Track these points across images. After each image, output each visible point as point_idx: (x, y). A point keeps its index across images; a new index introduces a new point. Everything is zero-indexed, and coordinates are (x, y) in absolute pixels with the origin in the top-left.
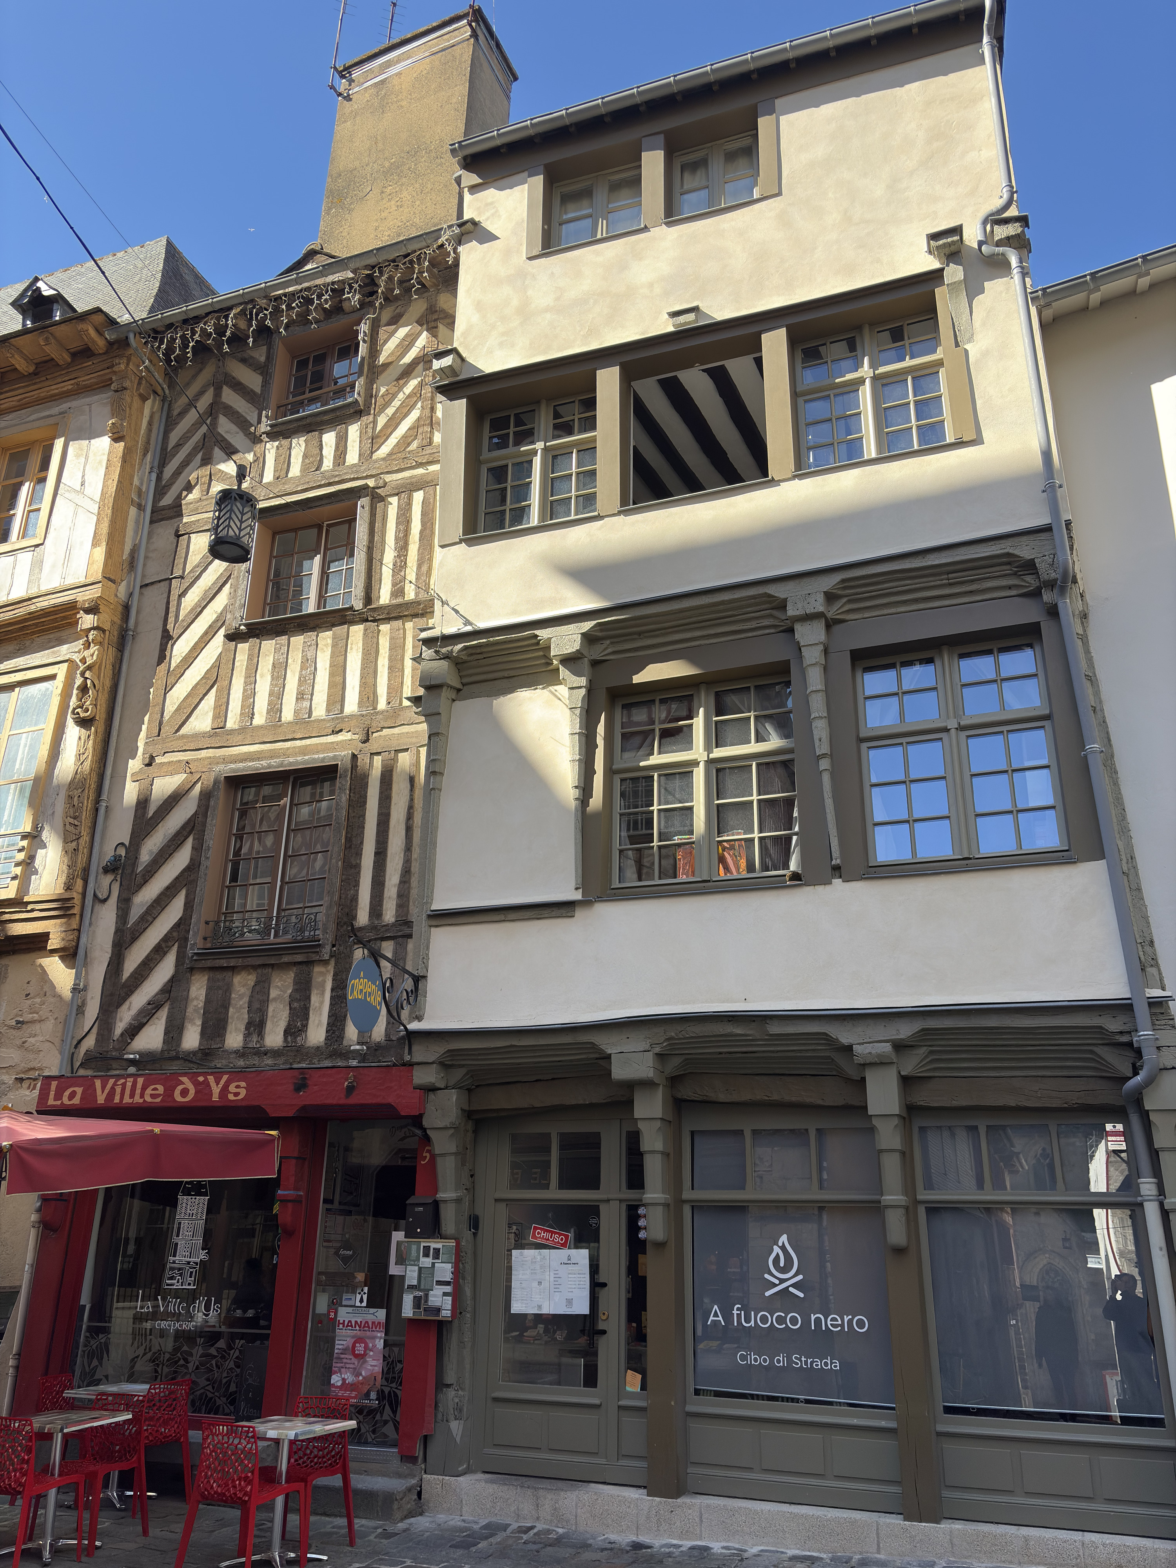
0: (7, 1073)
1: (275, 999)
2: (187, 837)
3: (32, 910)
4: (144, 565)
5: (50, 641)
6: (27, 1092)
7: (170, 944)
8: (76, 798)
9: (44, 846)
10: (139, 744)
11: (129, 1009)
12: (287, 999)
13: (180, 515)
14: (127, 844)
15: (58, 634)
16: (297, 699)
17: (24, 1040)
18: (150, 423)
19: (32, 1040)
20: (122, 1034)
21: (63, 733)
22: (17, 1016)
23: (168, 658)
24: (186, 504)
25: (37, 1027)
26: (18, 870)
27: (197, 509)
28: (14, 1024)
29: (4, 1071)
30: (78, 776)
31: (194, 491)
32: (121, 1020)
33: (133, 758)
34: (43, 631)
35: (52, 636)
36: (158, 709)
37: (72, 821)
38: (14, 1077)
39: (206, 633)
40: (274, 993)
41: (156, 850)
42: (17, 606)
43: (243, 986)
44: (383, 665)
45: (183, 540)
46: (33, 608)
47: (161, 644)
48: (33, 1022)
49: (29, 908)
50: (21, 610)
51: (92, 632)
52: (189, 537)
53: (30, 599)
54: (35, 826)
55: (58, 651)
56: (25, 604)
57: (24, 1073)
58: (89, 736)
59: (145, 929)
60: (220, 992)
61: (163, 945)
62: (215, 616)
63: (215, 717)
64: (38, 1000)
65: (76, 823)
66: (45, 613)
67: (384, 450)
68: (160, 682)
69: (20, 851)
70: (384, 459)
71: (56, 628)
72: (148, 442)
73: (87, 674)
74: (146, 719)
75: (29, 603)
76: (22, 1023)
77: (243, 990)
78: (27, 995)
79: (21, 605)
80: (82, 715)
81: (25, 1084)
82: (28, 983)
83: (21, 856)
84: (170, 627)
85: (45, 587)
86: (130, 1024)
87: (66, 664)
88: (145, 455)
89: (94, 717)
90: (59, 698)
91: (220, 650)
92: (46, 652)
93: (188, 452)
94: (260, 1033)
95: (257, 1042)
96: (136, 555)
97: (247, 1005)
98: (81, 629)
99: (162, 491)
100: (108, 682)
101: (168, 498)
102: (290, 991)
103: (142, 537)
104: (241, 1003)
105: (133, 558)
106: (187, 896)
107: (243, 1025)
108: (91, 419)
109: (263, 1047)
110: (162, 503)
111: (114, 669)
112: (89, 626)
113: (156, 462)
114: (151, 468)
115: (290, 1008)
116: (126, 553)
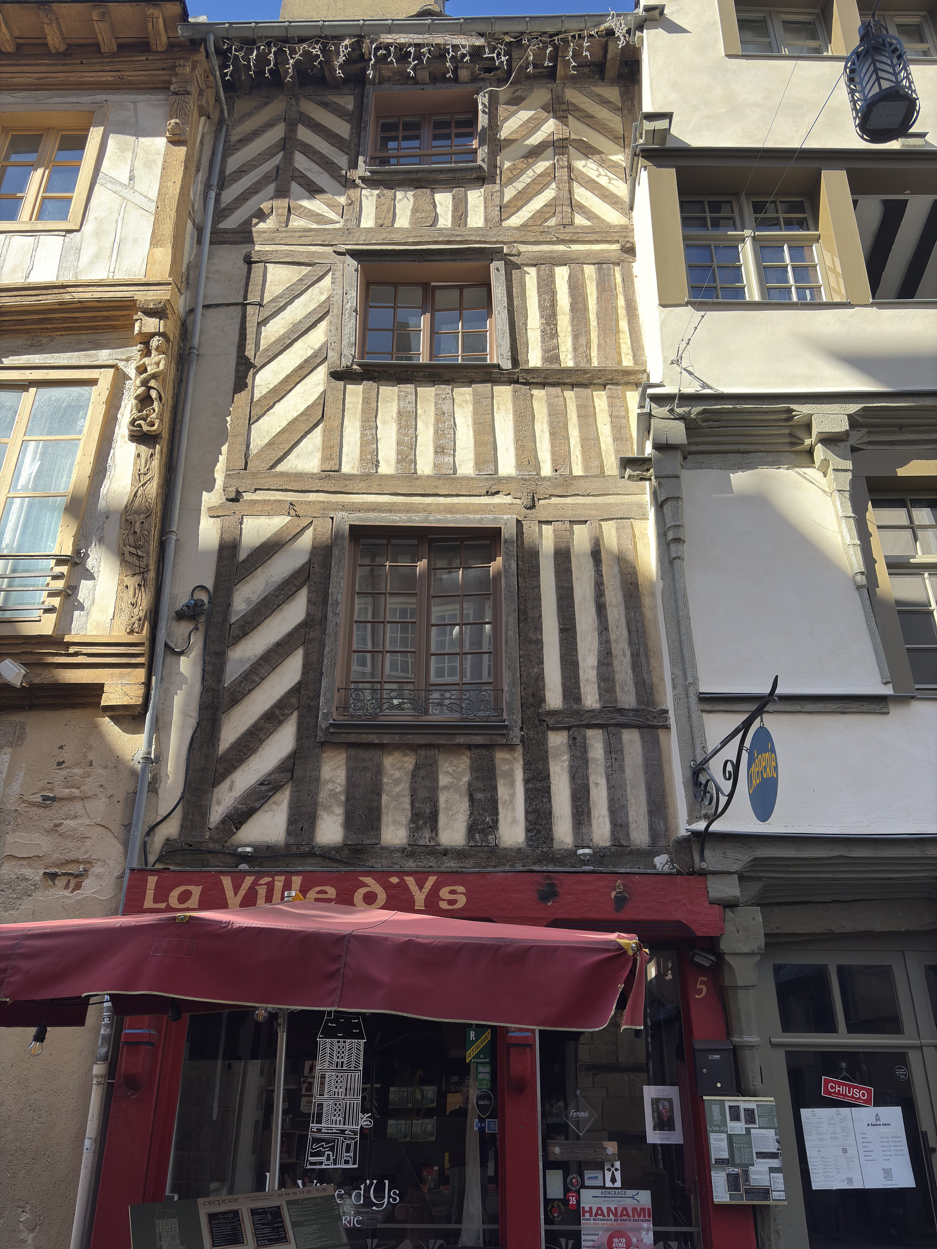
0: (30, 866)
1: (446, 788)
2: (300, 588)
3: (76, 654)
4: (205, 285)
5: (79, 342)
6: (67, 893)
7: (287, 712)
8: (138, 525)
9: (90, 576)
10: (216, 476)
11: (231, 789)
12: (464, 788)
13: (253, 242)
14: (210, 586)
15: (95, 337)
16: (436, 452)
17: (57, 822)
18: (202, 143)
19: (72, 823)
20: (223, 822)
21: (110, 447)
22: (43, 789)
23: (250, 387)
24: (257, 232)
25: (78, 807)
26: (56, 602)
27: (273, 239)
28: (40, 800)
29: (25, 863)
30: (138, 500)
31: (268, 221)
32: (219, 803)
33: (210, 489)
34: (71, 329)
35: (83, 337)
36: (242, 439)
37: (133, 550)
38: (42, 872)
39: (301, 367)
40: (443, 780)
41: (256, 597)
42: (43, 292)
43: (399, 769)
44: (542, 431)
45: (257, 269)
46: (67, 297)
47: (237, 371)
48: (71, 799)
49: (72, 650)
50: (49, 297)
51: (157, 338)
52: (266, 267)
53: (63, 287)
54: (77, 551)
55: (95, 355)
56: (56, 291)
57: (57, 866)
58: (152, 455)
59: (250, 691)
60: (369, 775)
61: (278, 712)
62: (310, 352)
63: (325, 458)
64: (77, 771)
65: (140, 553)
66: (83, 307)
67: (516, 221)
68: (240, 411)
69: (55, 578)
70: (517, 228)
71: (91, 328)
72: (199, 161)
73: (152, 383)
74: (224, 449)
75: (62, 291)
76: (53, 799)
77: (397, 774)
78: (60, 764)
79: (50, 292)
80: (145, 428)
81: (61, 882)
82: (61, 747)
83: (59, 584)
84: (249, 352)
85: (84, 278)
86: (236, 809)
87: (111, 371)
88: (198, 171)
89: (160, 434)
90: (104, 406)
91: (321, 389)
92: (76, 354)
93: (254, 180)
94: (434, 828)
95: (431, 839)
96: (191, 273)
97: (407, 792)
98: (140, 333)
99: (221, 214)
100: (170, 400)
101: (231, 222)
102: (466, 779)
103: (199, 255)
104: (398, 789)
105: (189, 274)
106: (306, 656)
107: (404, 817)
108: (136, 116)
109: (439, 845)
110: (222, 226)
111: (174, 388)
112: (153, 331)
113: (215, 181)
114: (208, 186)
115: (472, 799)
116: (185, 266)
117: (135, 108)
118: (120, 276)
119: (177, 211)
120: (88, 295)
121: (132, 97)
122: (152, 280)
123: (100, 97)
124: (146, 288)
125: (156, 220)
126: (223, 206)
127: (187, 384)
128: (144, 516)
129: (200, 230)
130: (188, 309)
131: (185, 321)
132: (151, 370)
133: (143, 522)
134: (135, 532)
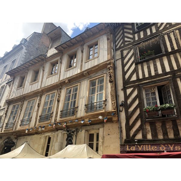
1: (168, 128)
2: (137, 98)
4: (116, 57)
7: (139, 118)
8: (112, 94)
11: (132, 131)
12: (172, 128)
13: (121, 49)
14: (124, 101)
16: (155, 71)
18: (112, 38)
20: (132, 136)
25: (112, 135)
27: (124, 47)
30: (112, 91)
32: (131, 133)
39: (131, 64)
40: (167, 127)
41: (130, 101)
42: (96, 66)
47: (122, 68)
51: (110, 67)
53: (98, 65)
54: (106, 99)
58: (113, 84)
59: (132, 116)
60: (154, 127)
61: (137, 118)
62: (132, 62)
63: (137, 77)
65: (113, 98)
71: (102, 69)
72: (112, 40)
73: (111, 74)
76: (109, 134)
77: (159, 127)
78: (109, 129)
80: (111, 80)
82: (109, 127)
85: (100, 63)
86: (134, 134)
87: (106, 74)
89: (113, 81)
90: (106, 79)
91: (134, 67)
93: (120, 40)
94: (167, 135)
95: (167, 137)
96: (113, 56)
97: (161, 130)
98: (108, 67)
100: (114, 76)
101: (118, 47)
102: (172, 126)
103: (114, 54)
104: (159, 129)
106: (140, 109)
107: (162, 134)
108: (103, 39)
109: (169, 138)
110: (116, 48)
111: (114, 74)
113: (114, 42)
115: (173, 130)
120: (101, 65)
121: (102, 36)
122: (108, 60)
123: (98, 38)
125: (108, 51)
126: (116, 45)
129: (113, 50)
131: (114, 64)
132: (110, 72)
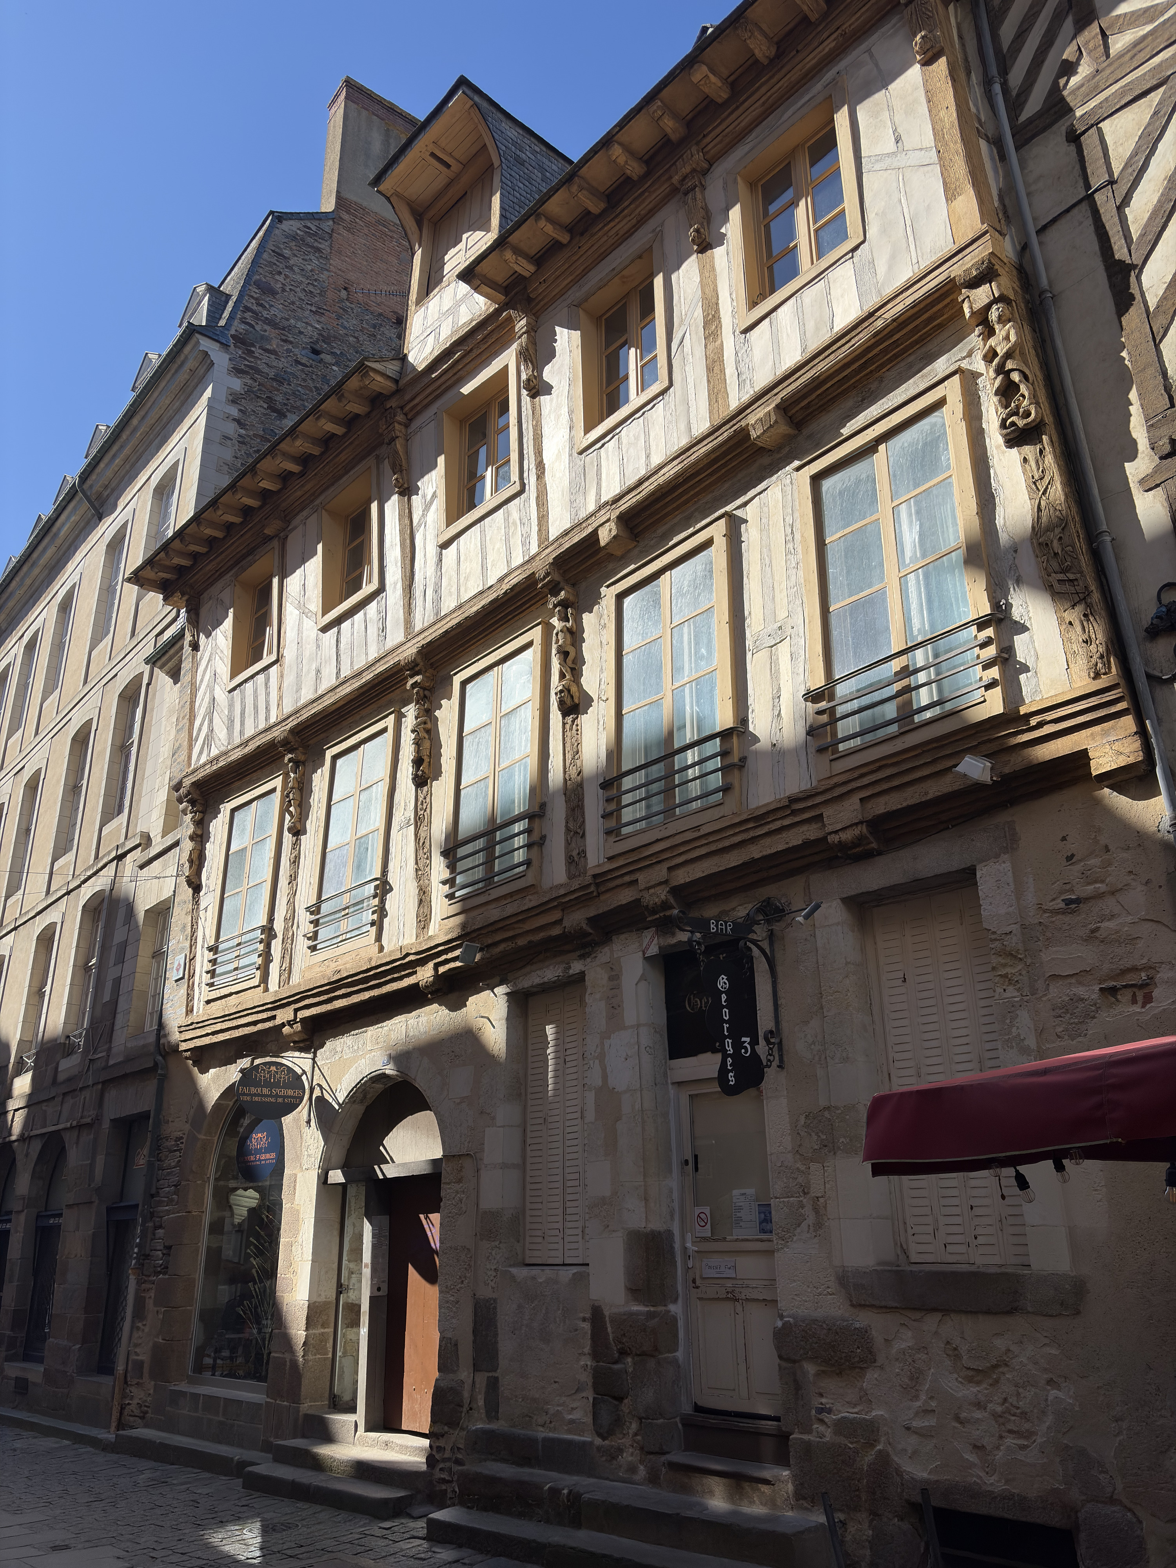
0: (1080, 983)
3: (1040, 725)
4: (1030, 205)
5: (910, 366)
6: (1137, 1008)
8: (1056, 544)
9: (1023, 629)
10: (1134, 435)
13: (1070, 110)
15: (924, 350)
17: (1093, 926)
18: (961, 37)
19: (1111, 925)
21: (988, 468)
22: (1061, 893)
23: (1138, 296)
24: (1070, 94)
26: (994, 673)
27: (1097, 86)
28: (1062, 905)
29: (1073, 981)
30: (1044, 514)
31: (1080, 69)
33: (1132, 455)
34: (896, 356)
35: (911, 359)
36: (1153, 370)
37: (1061, 576)
38: (1097, 988)
42: (853, 333)
45: (1089, 141)
46: (879, 324)
47: (1112, 286)
48: (1099, 896)
49: (1033, 722)
50: (861, 335)
51: (995, 307)
52: (1100, 131)
53: (871, 314)
54: (996, 605)
55: (932, 370)
56: (866, 324)
57: (1112, 978)
58: (1041, 452)
64: (1093, 862)
66: (900, 323)
68: (1137, 334)
69: (983, 646)
71: (916, 342)
72: (966, 60)
73: (1009, 365)
74: (1133, 395)
75: (871, 320)
78: (1070, 858)
79: (860, 329)
80: (1021, 423)
81: (1125, 997)
82: (1064, 839)
83: (991, 651)
84: (1120, 252)
85: (889, 290)
87: (956, 378)
88: (968, 74)
89: (1042, 420)
90: (964, 423)
92: (911, 381)
96: (1007, 202)
98: (973, 313)
99: (1015, 105)
100: (1038, 373)
101: (1033, 105)
103: (1009, 175)
105: (1004, 206)
108: (877, 65)
110: (1023, 118)
111: (1037, 355)
112: (987, 301)
113: (994, 70)
114: (987, 83)
116: (996, 198)
117: (872, 56)
118: (926, 262)
119: (963, 139)
120: (900, 307)
121: (864, 47)
122: (962, 241)
123: (830, 75)
124: (960, 256)
125: (943, 168)
126: (1014, 93)
127: (1052, 340)
128: (1060, 529)
129: (997, 143)
130: (1018, 248)
131: (1021, 265)
132: (1001, 350)
133: (1060, 538)
134: (1056, 554)
